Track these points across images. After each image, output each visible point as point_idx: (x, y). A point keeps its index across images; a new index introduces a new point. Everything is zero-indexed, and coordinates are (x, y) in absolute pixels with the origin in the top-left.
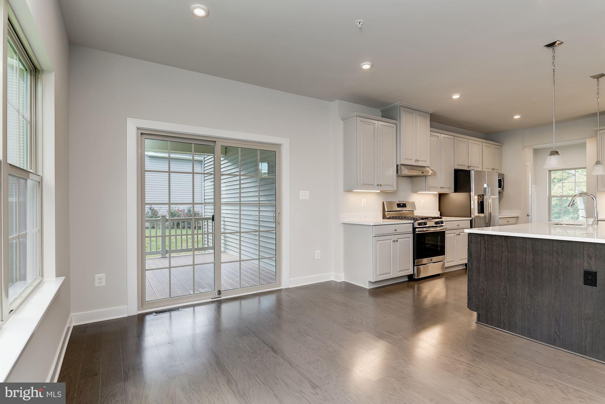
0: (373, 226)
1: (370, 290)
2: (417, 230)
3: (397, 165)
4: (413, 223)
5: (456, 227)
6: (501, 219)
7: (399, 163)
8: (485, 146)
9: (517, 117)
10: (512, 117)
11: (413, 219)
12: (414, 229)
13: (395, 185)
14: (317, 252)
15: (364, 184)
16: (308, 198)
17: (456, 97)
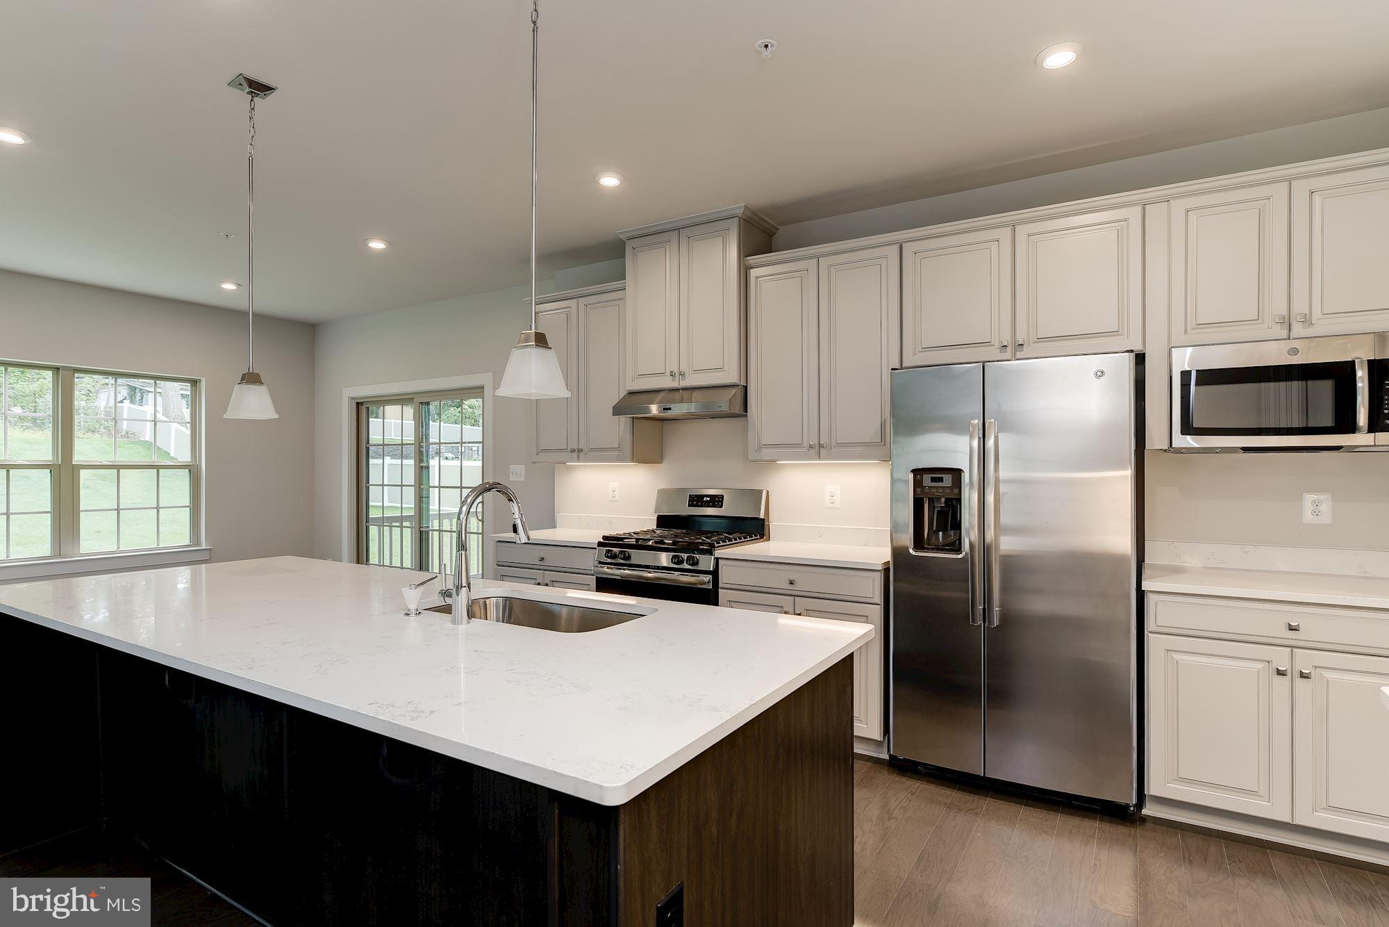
5: (780, 585)
15: (543, 450)
16: (522, 478)
17: (610, 181)
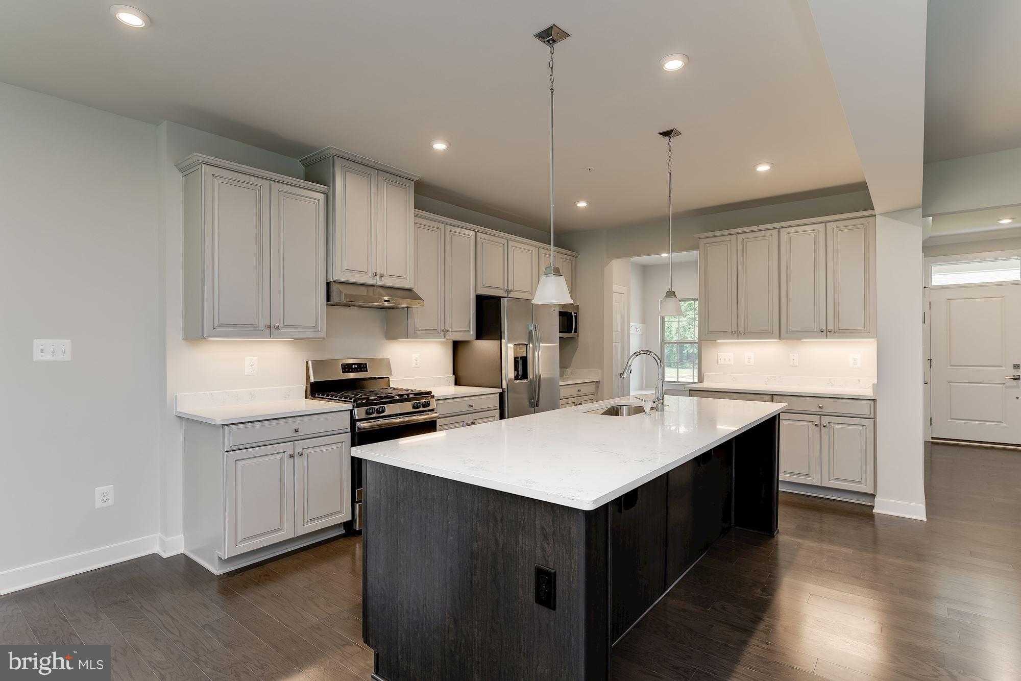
0: (225, 427)
1: (221, 577)
2: (358, 424)
3: (328, 284)
4: (351, 411)
5: (465, 409)
6: (563, 387)
7: (330, 280)
8: (543, 253)
9: (582, 205)
10: (575, 203)
11: (352, 400)
12: (353, 422)
13: (322, 325)
14: (99, 490)
15: (221, 325)
16: (68, 357)
17: (440, 146)
